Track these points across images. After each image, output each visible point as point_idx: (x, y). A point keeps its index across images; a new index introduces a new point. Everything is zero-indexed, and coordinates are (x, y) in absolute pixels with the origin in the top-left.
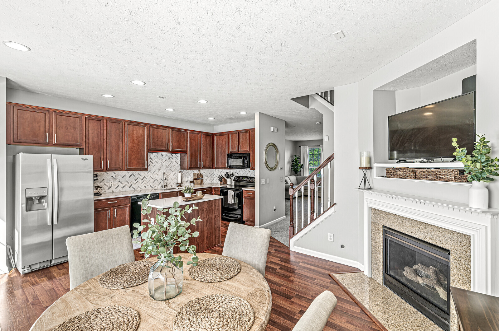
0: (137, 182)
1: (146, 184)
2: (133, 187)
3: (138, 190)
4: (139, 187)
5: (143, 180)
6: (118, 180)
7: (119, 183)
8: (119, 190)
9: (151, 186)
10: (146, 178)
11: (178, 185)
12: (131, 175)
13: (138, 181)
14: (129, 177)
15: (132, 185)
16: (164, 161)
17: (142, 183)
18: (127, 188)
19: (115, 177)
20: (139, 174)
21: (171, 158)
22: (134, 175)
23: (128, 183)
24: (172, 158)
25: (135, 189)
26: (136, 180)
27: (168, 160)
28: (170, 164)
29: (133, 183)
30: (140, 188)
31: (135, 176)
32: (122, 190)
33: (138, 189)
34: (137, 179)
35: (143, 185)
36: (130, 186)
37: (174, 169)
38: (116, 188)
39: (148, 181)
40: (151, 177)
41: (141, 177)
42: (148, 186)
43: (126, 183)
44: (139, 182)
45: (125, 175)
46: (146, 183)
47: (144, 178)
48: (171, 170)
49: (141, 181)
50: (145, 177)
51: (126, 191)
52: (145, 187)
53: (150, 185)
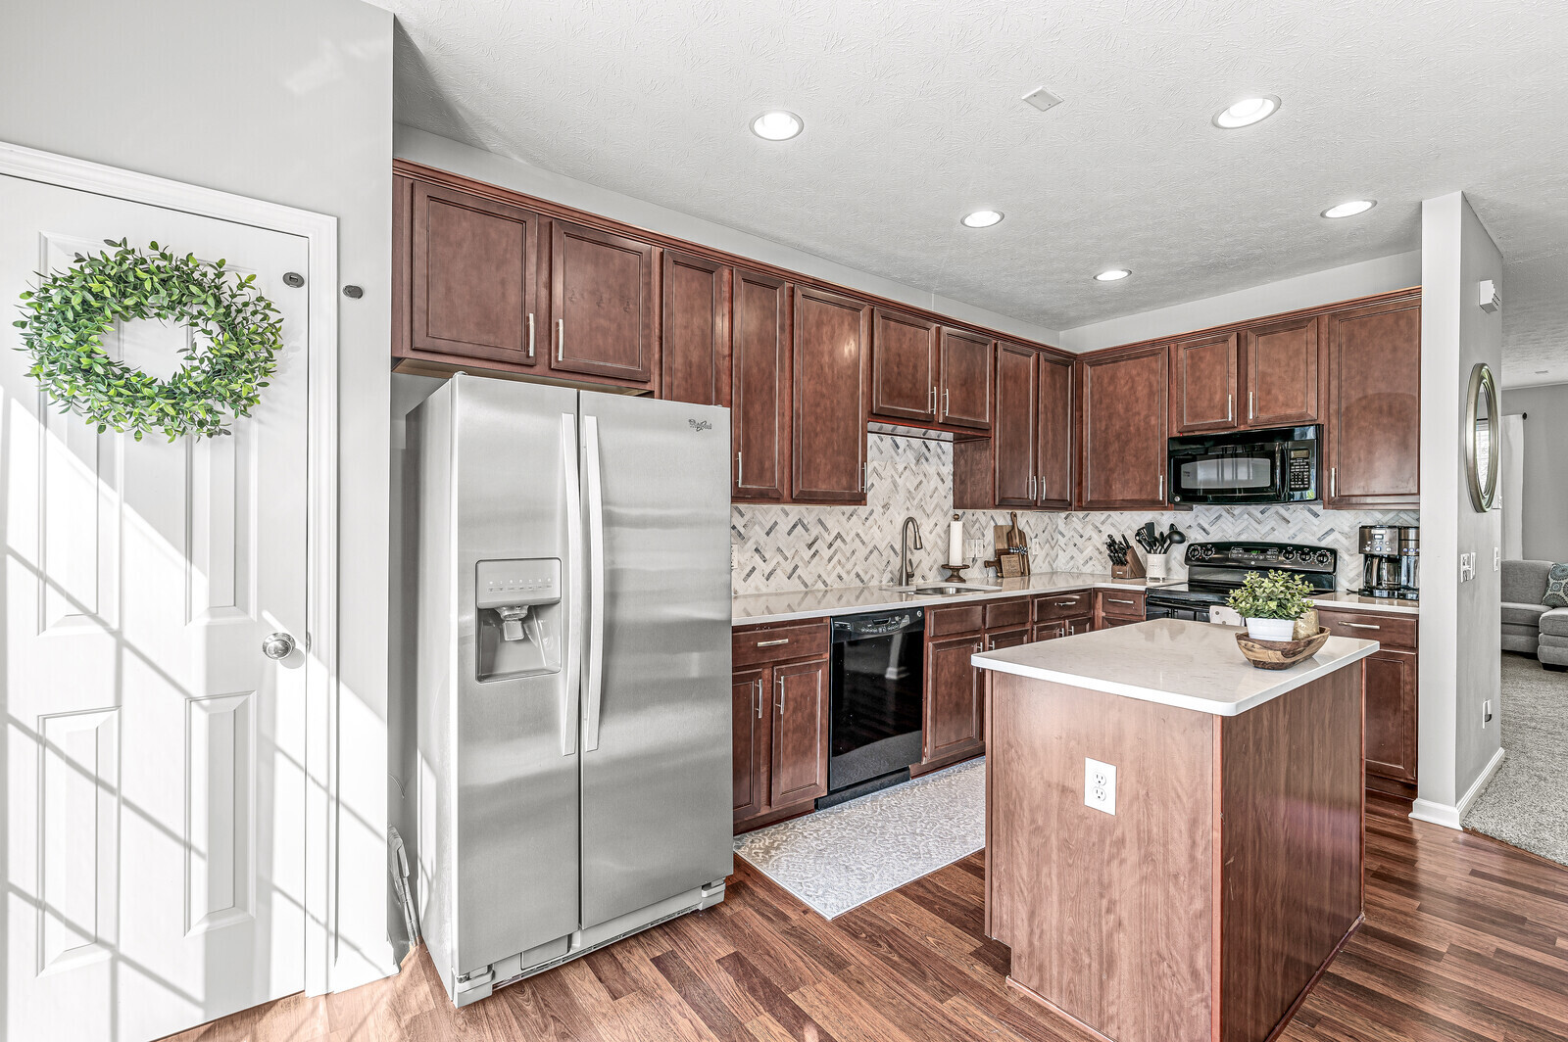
0: (814, 555)
1: (843, 567)
2: (799, 577)
3: (819, 591)
4: (819, 576)
5: (833, 549)
6: (751, 545)
7: (757, 556)
8: (757, 588)
9: (858, 575)
10: (843, 541)
11: (949, 573)
12: (794, 526)
13: (817, 551)
14: (789, 534)
15: (796, 567)
16: (901, 468)
17: (830, 560)
18: (780, 576)
19: (742, 530)
20: (820, 521)
21: (923, 460)
22: (804, 526)
23: (786, 559)
24: (927, 460)
25: (806, 585)
26: (810, 546)
27: (914, 468)
28: (921, 482)
29: (802, 559)
30: (824, 582)
31: (807, 530)
32: (764, 590)
33: (816, 587)
34: (813, 543)
35: (834, 568)
36: (789, 570)
37: (933, 506)
38: (745, 580)
39: (848, 555)
40: (858, 535)
41: (826, 535)
42: (848, 573)
43: (780, 558)
44: (822, 558)
45: (776, 523)
46: (843, 560)
47: (836, 538)
48: (924, 510)
49: (826, 553)
50: (839, 536)
51: (776, 594)
52: (840, 577)
53: (854, 572)
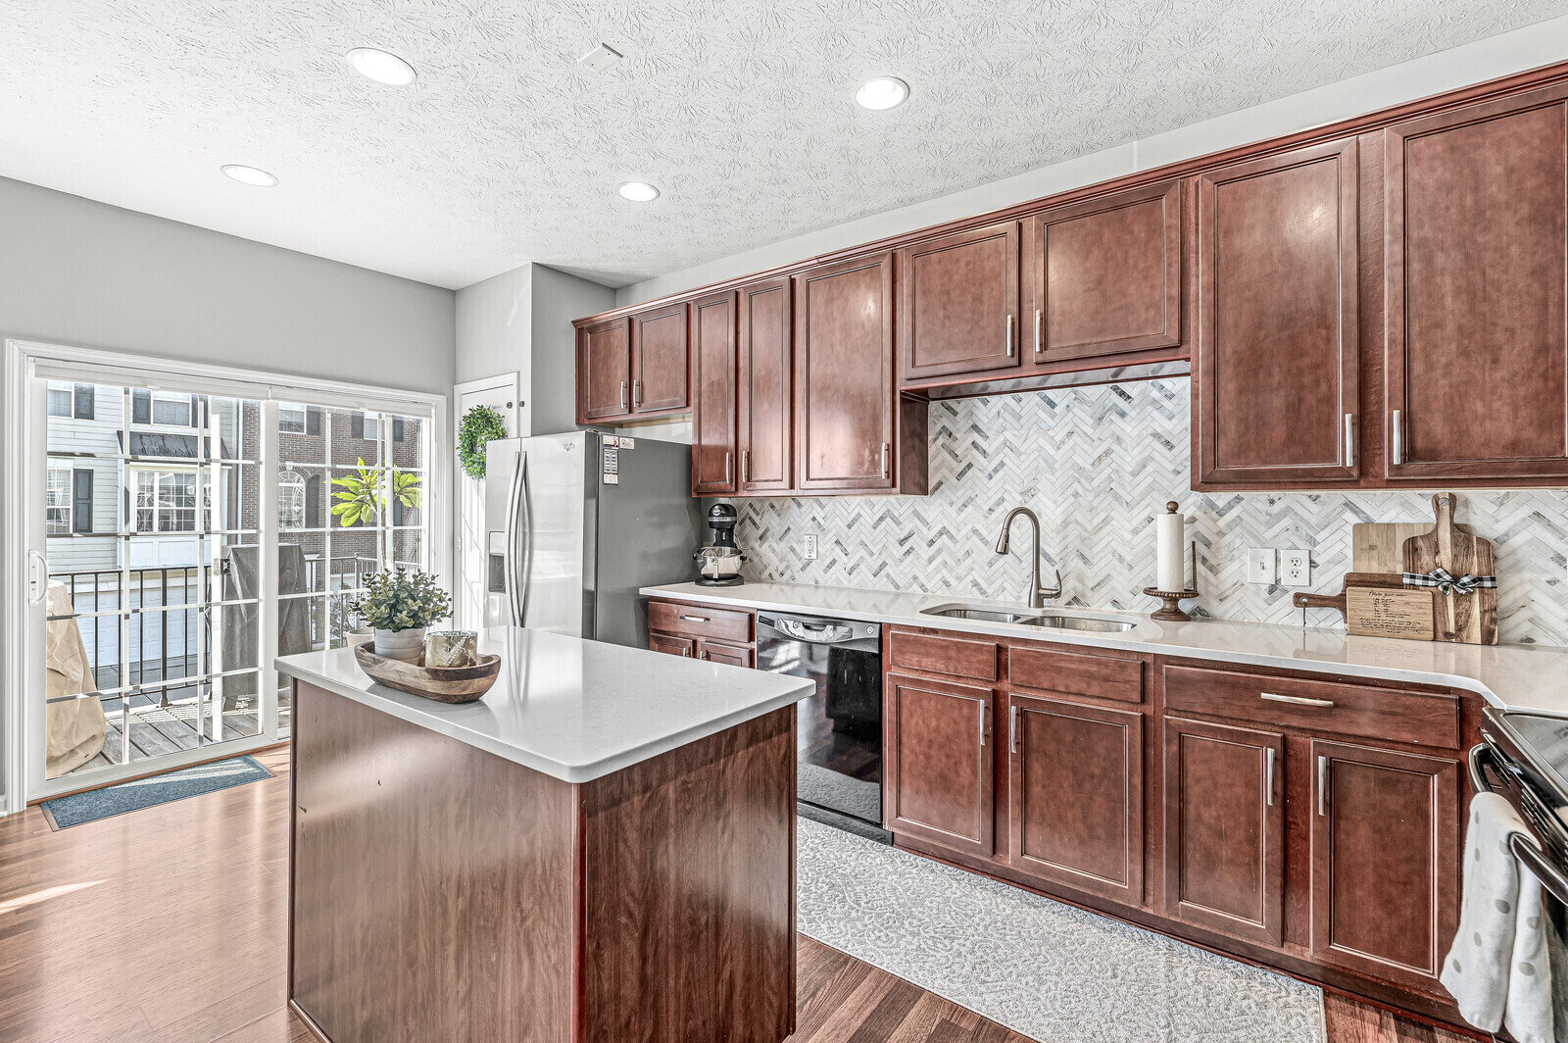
0: (908, 552)
1: (951, 571)
2: (888, 576)
3: (914, 595)
4: (915, 578)
5: (935, 547)
6: (831, 537)
7: (838, 549)
8: (838, 580)
9: (976, 584)
10: (952, 537)
11: (1158, 604)
12: (881, 519)
13: (912, 548)
14: (875, 528)
15: (884, 565)
16: (1060, 436)
17: (930, 560)
18: (864, 574)
19: (822, 522)
20: (916, 513)
21: (1114, 417)
22: (893, 519)
23: (872, 554)
24: (1123, 414)
25: (897, 587)
26: (902, 542)
27: (1089, 431)
28: (1107, 453)
29: (892, 556)
30: (922, 586)
31: (898, 523)
32: (846, 584)
33: (910, 590)
34: (906, 539)
35: (937, 570)
36: (876, 566)
37: (1136, 492)
38: (825, 572)
39: (960, 555)
40: (975, 531)
41: (925, 530)
42: (959, 578)
43: (863, 552)
44: (919, 557)
45: (859, 515)
46: (951, 562)
47: (941, 534)
48: (1117, 498)
49: (925, 552)
50: (943, 532)
51: (860, 591)
52: (947, 584)
53: (970, 578)
